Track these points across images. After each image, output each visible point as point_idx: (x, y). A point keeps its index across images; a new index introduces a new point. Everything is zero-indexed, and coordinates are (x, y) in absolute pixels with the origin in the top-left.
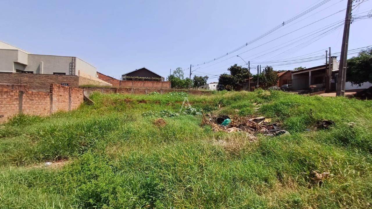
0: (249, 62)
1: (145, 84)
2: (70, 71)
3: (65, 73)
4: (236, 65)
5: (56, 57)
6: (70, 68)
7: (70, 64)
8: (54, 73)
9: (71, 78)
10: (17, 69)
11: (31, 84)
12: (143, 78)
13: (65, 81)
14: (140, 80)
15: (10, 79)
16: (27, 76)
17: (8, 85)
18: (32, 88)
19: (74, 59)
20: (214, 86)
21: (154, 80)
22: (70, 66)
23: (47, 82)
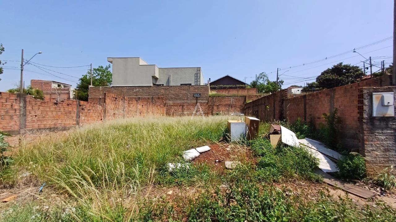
0: (370, 57)
1: (230, 92)
2: (195, 82)
3: (191, 84)
4: (341, 64)
5: (182, 69)
6: (195, 79)
7: (195, 75)
8: (181, 85)
9: (202, 88)
10: (154, 82)
11: (166, 95)
12: (227, 86)
13: (197, 91)
14: (225, 88)
15: (149, 92)
16: (163, 88)
17: (148, 98)
18: (168, 99)
19: (199, 69)
20: (298, 90)
21: (239, 88)
22: (195, 77)
23: (181, 93)
